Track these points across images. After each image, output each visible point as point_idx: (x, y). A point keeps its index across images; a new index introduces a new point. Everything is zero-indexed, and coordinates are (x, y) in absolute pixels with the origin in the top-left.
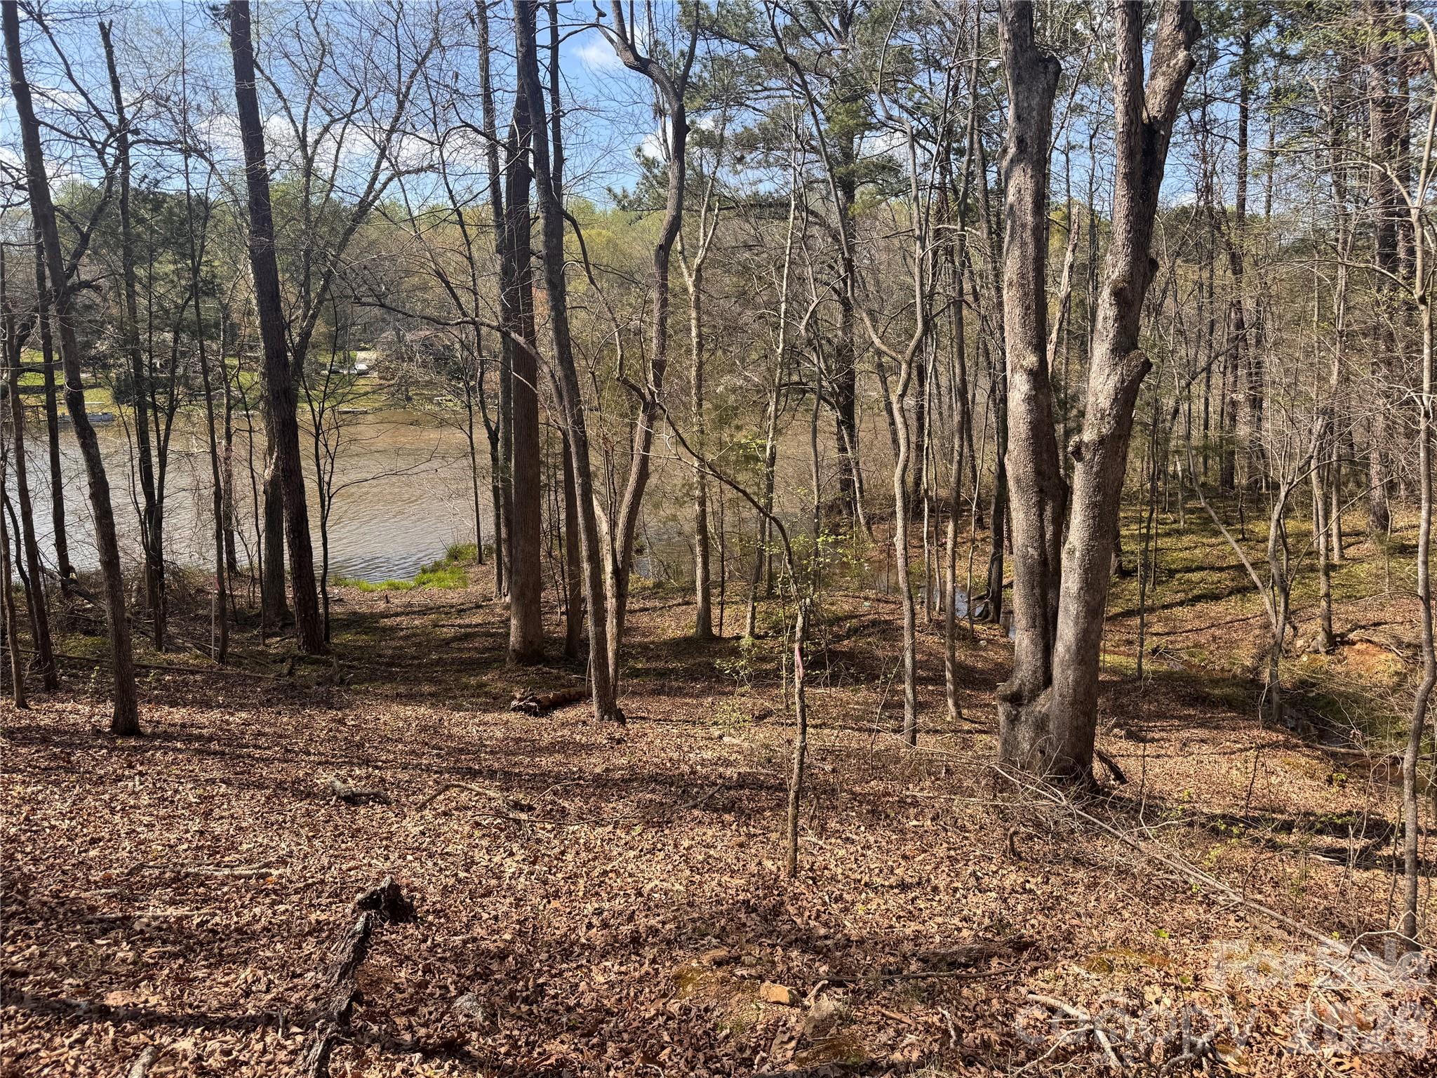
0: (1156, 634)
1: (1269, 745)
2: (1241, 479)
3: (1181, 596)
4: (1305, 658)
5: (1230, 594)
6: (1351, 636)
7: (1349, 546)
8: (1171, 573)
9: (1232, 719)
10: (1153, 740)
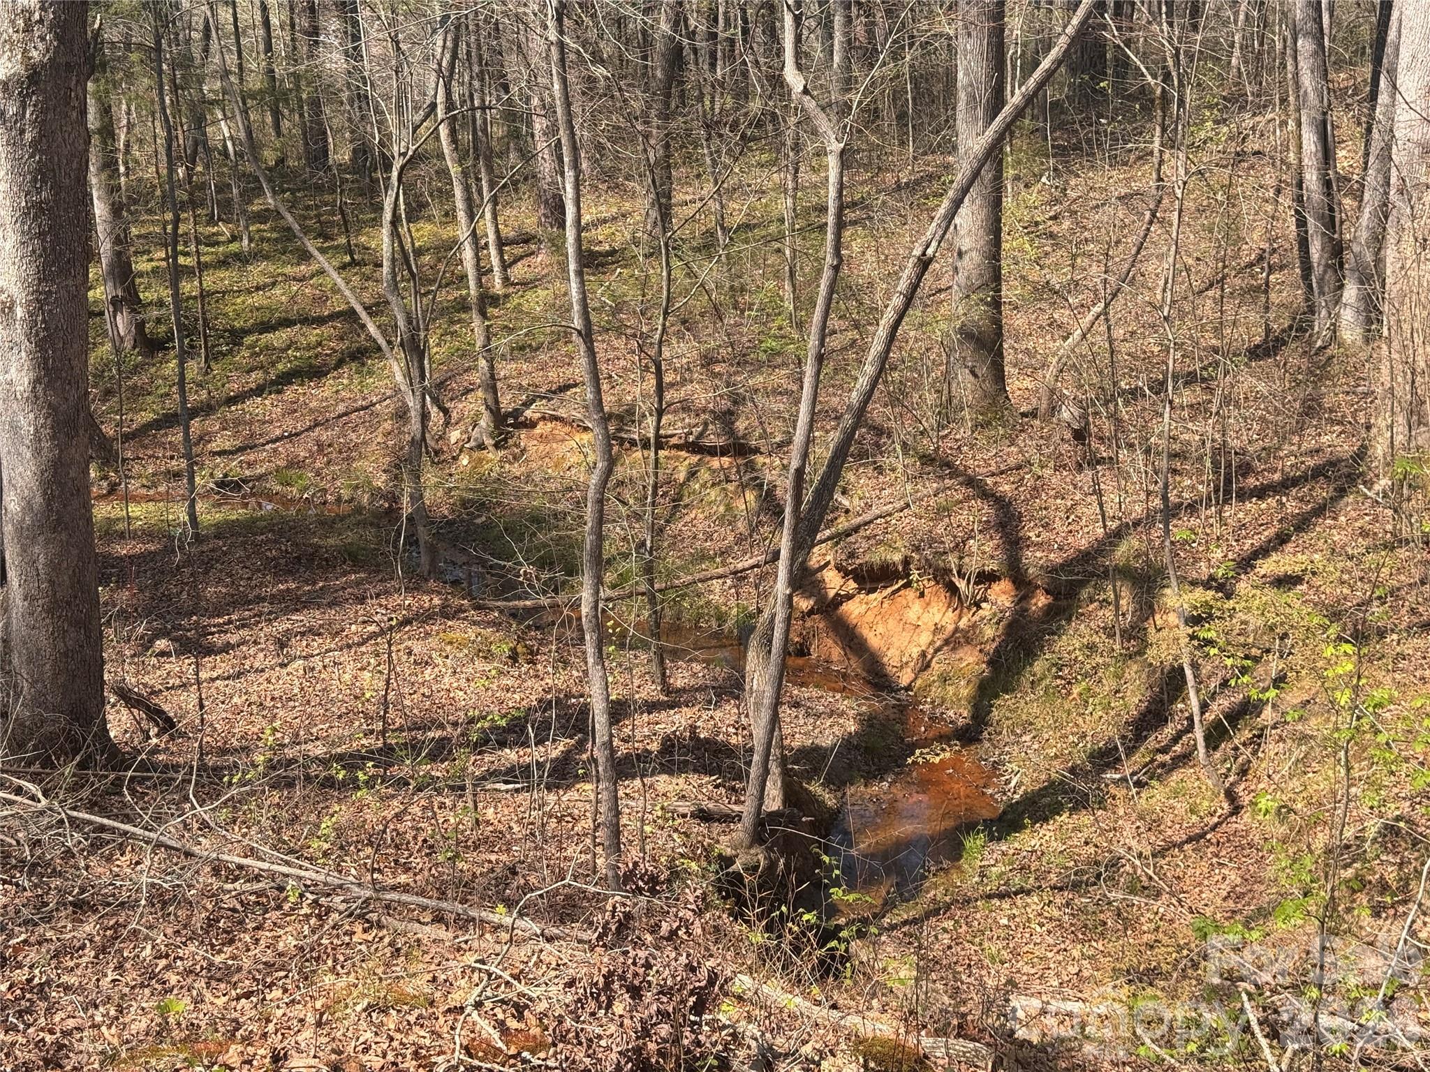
0: (221, 453)
1: (417, 617)
2: (341, 154)
3: (256, 377)
4: (464, 460)
5: (340, 363)
6: (528, 413)
7: (515, 262)
8: (236, 337)
9: (358, 583)
10: (227, 647)
